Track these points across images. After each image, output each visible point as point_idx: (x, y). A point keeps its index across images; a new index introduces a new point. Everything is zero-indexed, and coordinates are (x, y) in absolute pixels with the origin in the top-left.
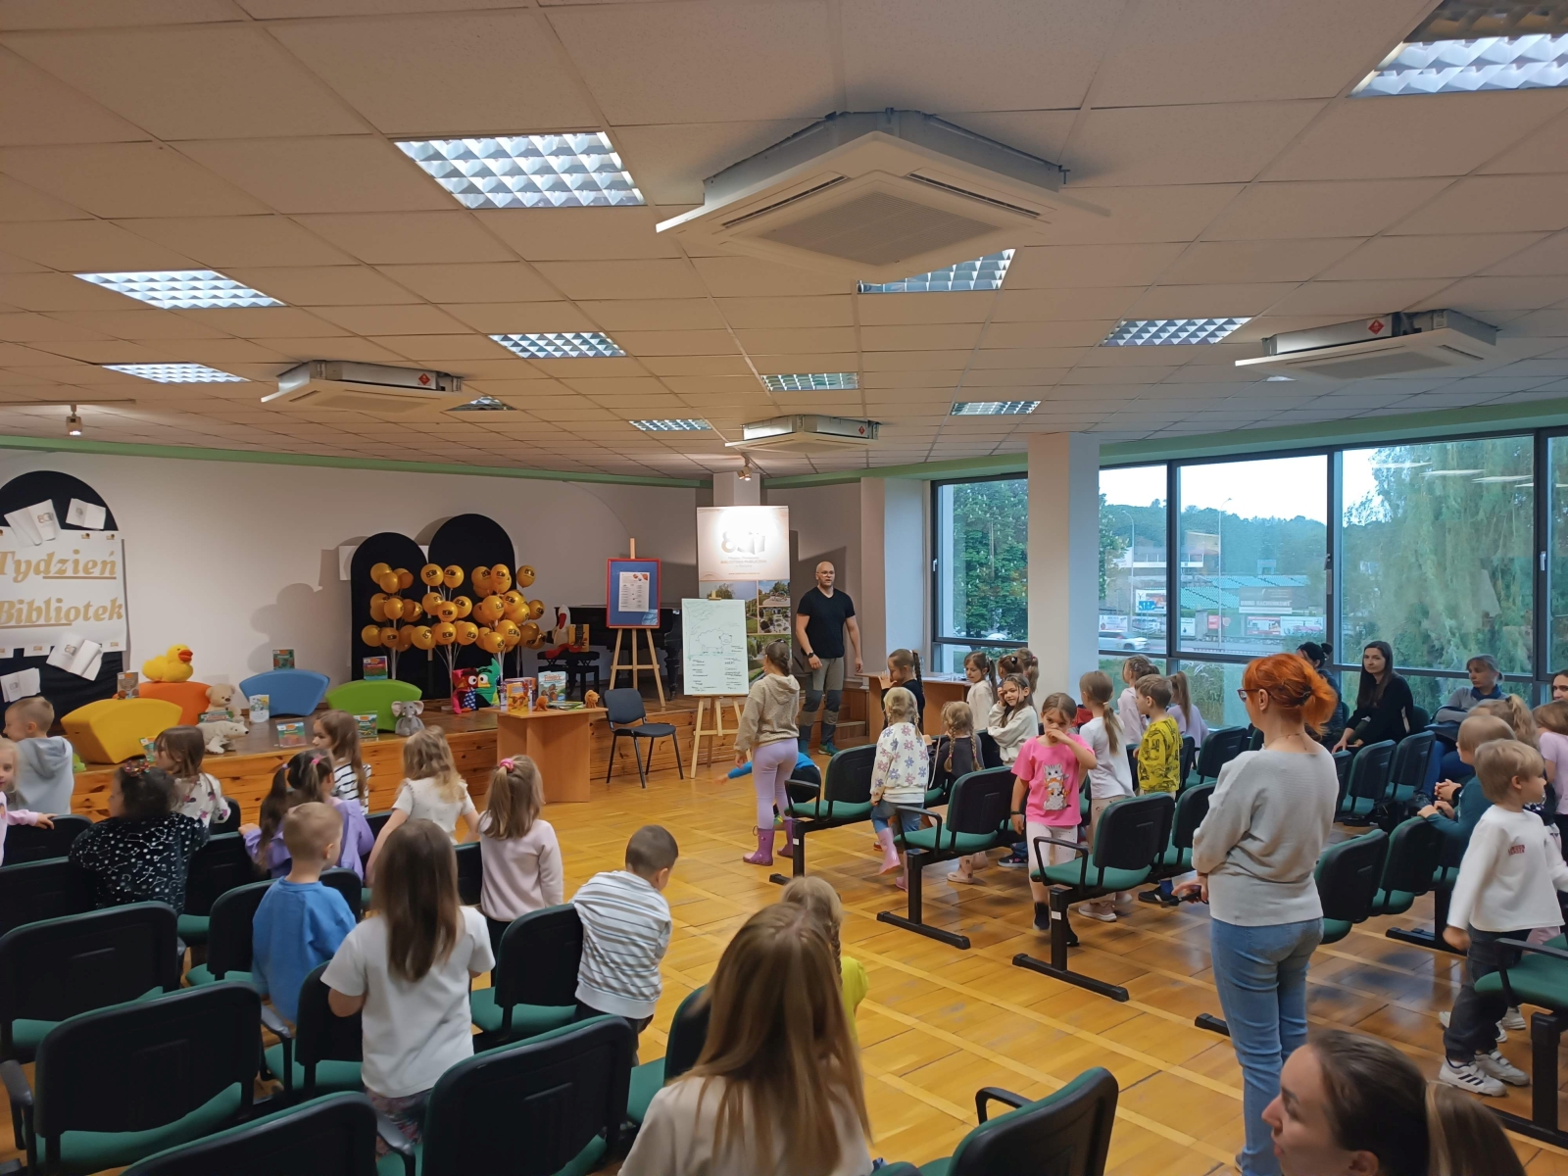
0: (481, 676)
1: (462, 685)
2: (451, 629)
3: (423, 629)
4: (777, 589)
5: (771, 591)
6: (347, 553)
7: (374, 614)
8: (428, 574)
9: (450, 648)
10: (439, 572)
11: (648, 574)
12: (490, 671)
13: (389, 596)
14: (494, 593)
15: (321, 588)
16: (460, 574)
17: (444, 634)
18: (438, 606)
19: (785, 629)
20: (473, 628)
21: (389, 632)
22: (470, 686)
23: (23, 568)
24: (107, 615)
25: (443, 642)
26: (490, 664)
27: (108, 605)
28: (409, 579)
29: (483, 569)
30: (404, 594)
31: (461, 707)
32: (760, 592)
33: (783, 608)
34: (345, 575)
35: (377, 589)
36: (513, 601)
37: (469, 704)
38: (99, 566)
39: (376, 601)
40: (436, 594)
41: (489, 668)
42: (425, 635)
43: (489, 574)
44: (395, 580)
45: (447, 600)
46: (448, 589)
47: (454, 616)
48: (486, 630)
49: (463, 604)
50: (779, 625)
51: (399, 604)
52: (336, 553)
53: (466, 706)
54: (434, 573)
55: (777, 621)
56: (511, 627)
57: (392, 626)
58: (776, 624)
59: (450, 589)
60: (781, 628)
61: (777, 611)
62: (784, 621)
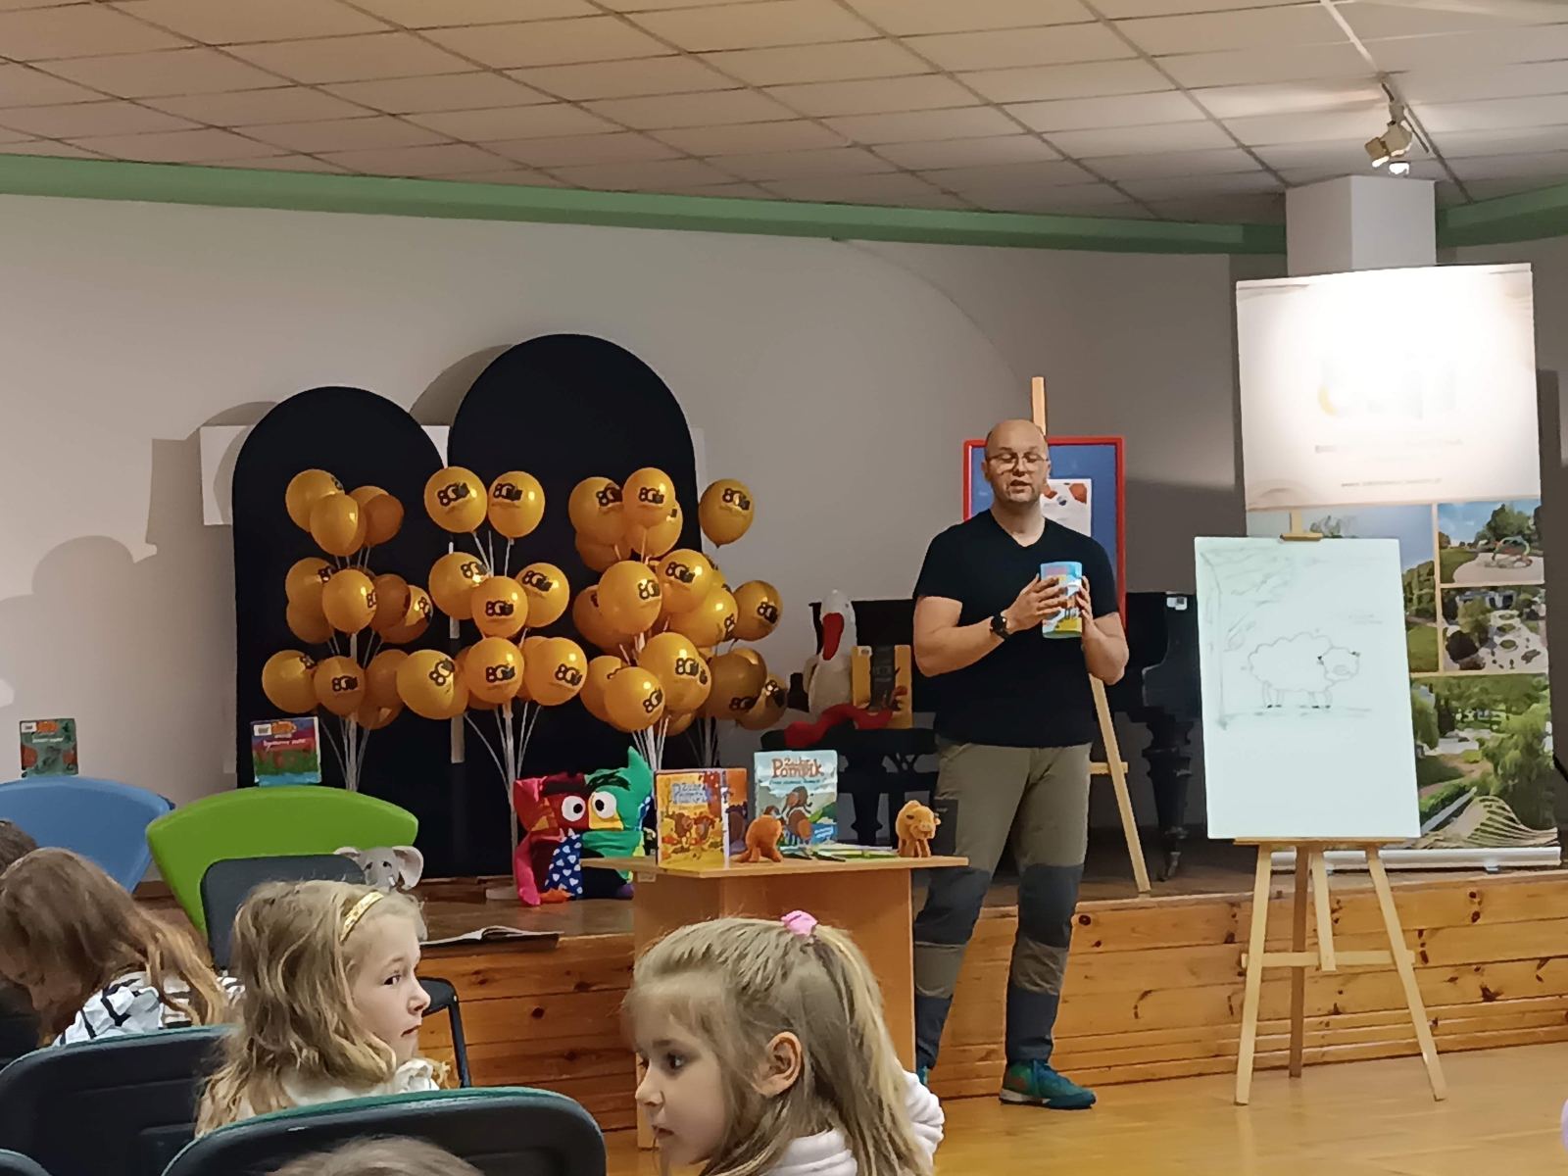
0: (596, 796)
1: (542, 823)
2: (511, 657)
3: (431, 658)
4: (1500, 529)
5: (1480, 537)
6: (221, 447)
7: (295, 619)
8: (442, 495)
9: (508, 716)
10: (476, 492)
11: (1087, 483)
12: (623, 783)
13: (336, 563)
14: (635, 557)
15: (152, 550)
16: (533, 495)
17: (491, 672)
18: (472, 589)
19: (1528, 658)
20: (573, 656)
21: (336, 668)
22: (566, 825)
25: (486, 694)
26: (624, 762)
28: (390, 514)
29: (601, 483)
30: (377, 559)
31: (542, 889)
32: (1444, 542)
33: (1519, 589)
34: (217, 512)
35: (302, 545)
36: (686, 576)
37: (564, 879)
39: (300, 579)
40: (468, 558)
41: (622, 773)
42: (435, 676)
43: (618, 497)
44: (353, 516)
45: (498, 572)
46: (500, 541)
47: (519, 619)
48: (611, 663)
49: (543, 585)
50: (1508, 645)
51: (361, 588)
52: (192, 447)
53: (555, 885)
54: (461, 491)
55: (1502, 630)
56: (683, 654)
57: (347, 654)
58: (1497, 640)
59: (506, 540)
60: (1516, 655)
61: (1499, 602)
62: (1525, 632)
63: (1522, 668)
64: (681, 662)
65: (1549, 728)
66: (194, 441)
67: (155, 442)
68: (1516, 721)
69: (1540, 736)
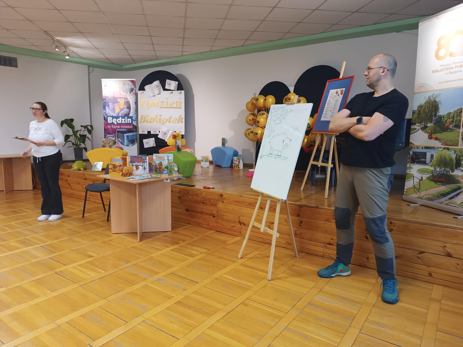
11: (345, 89)
24: (177, 121)
27: (178, 118)
38: (175, 104)
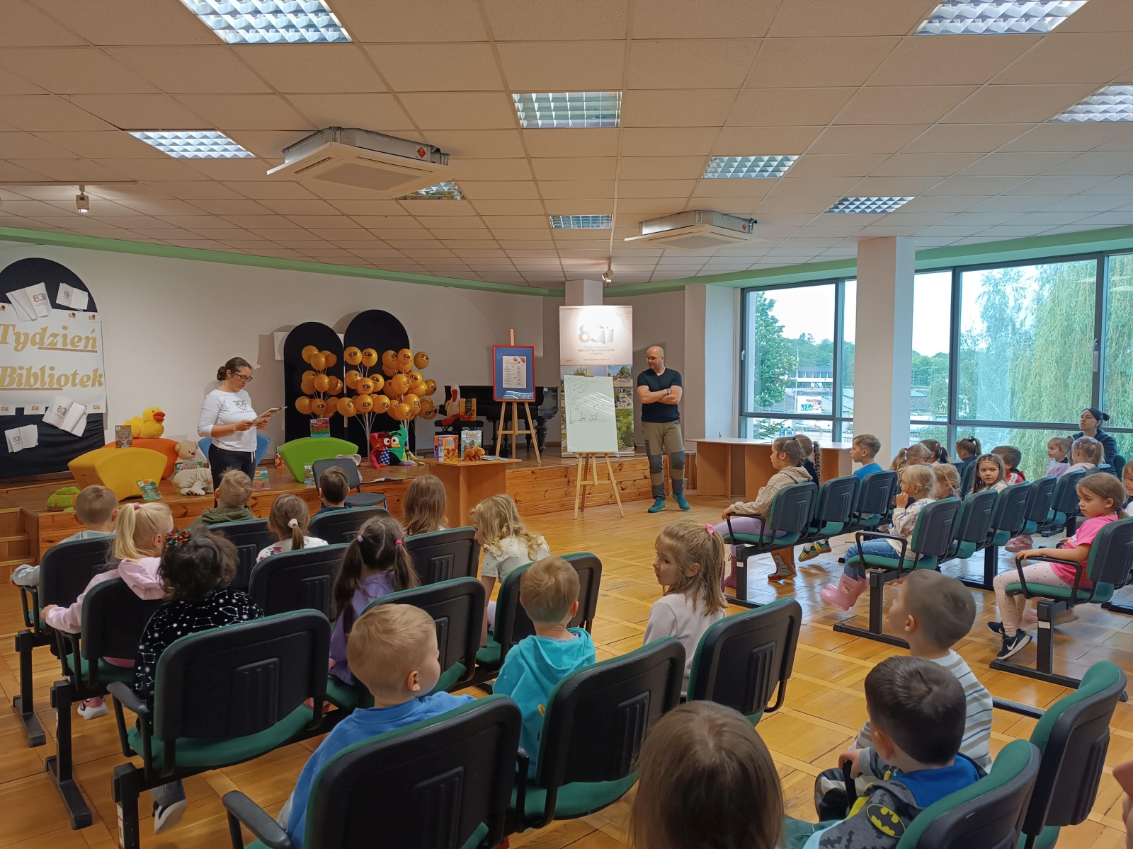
0: (393, 438)
1: (378, 445)
2: (369, 400)
3: (347, 400)
4: (623, 372)
5: (618, 374)
6: (281, 338)
7: (304, 387)
8: (350, 355)
9: (367, 416)
10: (359, 354)
11: (525, 358)
12: (400, 435)
13: (317, 372)
14: (400, 373)
15: (259, 366)
16: (375, 355)
17: (364, 404)
18: (358, 381)
19: (628, 405)
20: (386, 400)
21: (319, 402)
22: (385, 446)
23: (22, 340)
24: (90, 383)
25: (362, 410)
26: (399, 429)
27: (92, 374)
28: (333, 359)
29: (392, 352)
30: (329, 372)
31: (379, 463)
33: (627, 388)
34: (279, 356)
35: (308, 367)
36: (416, 379)
37: (384, 461)
38: (84, 341)
39: (307, 376)
40: (356, 372)
41: (399, 432)
42: (349, 405)
43: (397, 356)
44: (323, 359)
45: (364, 376)
46: (365, 368)
47: (372, 389)
48: (396, 402)
49: (378, 380)
50: (624, 402)
51: (326, 380)
52: (271, 338)
53: (382, 462)
54: (355, 354)
55: (622, 398)
56: (415, 400)
57: (320, 397)
58: (621, 400)
59: (366, 367)
60: (626, 404)
61: (622, 391)
62: (628, 399)
63: (627, 407)
64: (415, 402)
65: (633, 422)
66: (272, 335)
67: (260, 335)
68: (625, 420)
69: (630, 424)
